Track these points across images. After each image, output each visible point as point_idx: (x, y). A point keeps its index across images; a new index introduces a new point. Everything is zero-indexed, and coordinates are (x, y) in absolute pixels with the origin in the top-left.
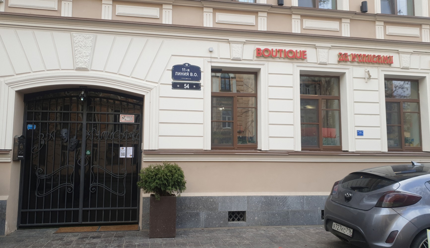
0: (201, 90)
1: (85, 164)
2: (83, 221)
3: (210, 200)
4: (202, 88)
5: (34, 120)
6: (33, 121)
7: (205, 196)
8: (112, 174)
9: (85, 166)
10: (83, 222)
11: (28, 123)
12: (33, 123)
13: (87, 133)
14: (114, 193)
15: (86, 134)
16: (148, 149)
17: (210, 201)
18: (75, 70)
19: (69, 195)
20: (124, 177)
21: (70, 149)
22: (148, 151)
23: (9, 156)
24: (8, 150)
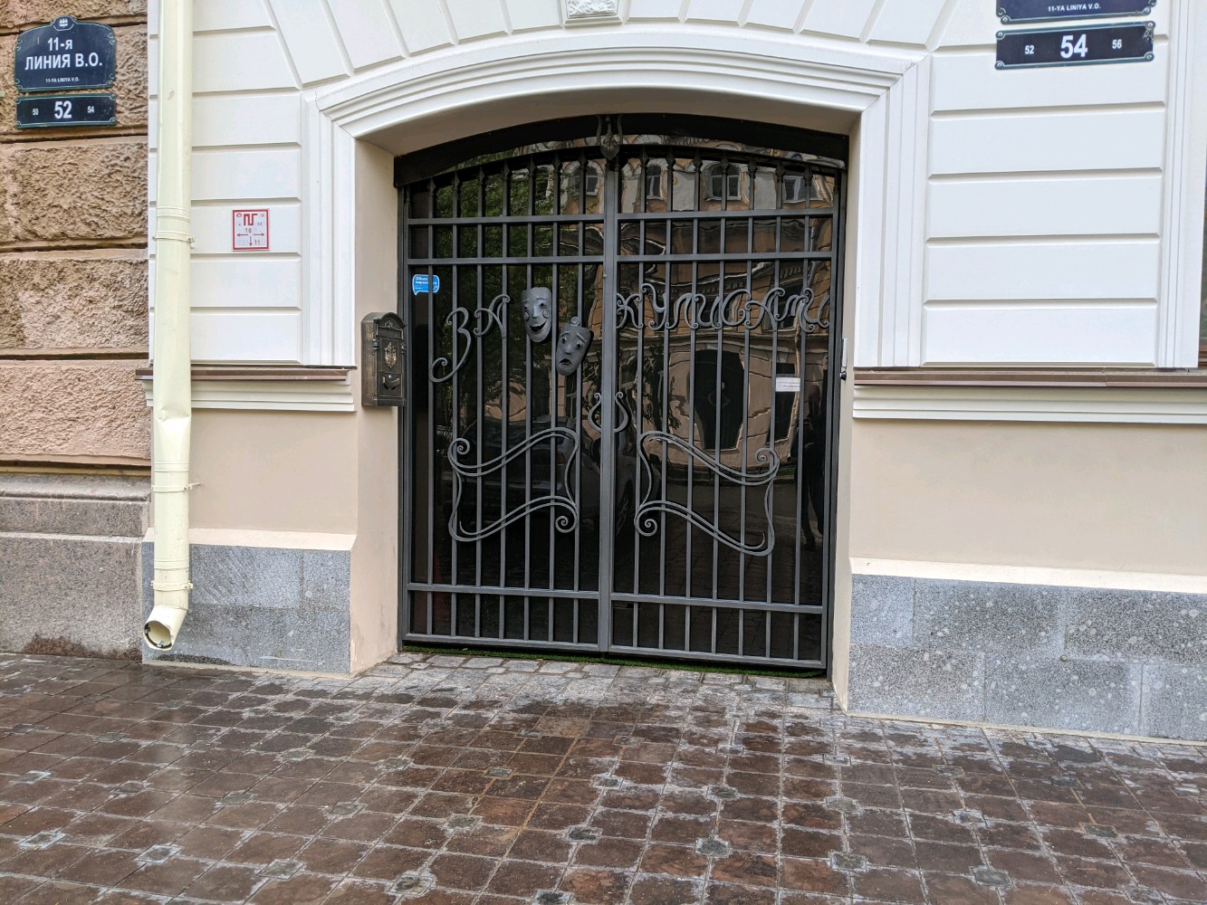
0: (1151, 59)
1: (617, 426)
2: (614, 643)
3: (1183, 612)
4: (1158, 47)
5: (435, 256)
6: (431, 261)
7: (1156, 593)
8: (721, 470)
9: (617, 434)
10: (613, 647)
11: (414, 270)
12: (430, 269)
13: (622, 304)
14: (728, 544)
15: (618, 307)
16: (875, 365)
17: (1187, 616)
18: (567, 28)
19: (565, 541)
20: (768, 483)
21: (560, 366)
22: (873, 372)
23: (348, 390)
24: (343, 369)
